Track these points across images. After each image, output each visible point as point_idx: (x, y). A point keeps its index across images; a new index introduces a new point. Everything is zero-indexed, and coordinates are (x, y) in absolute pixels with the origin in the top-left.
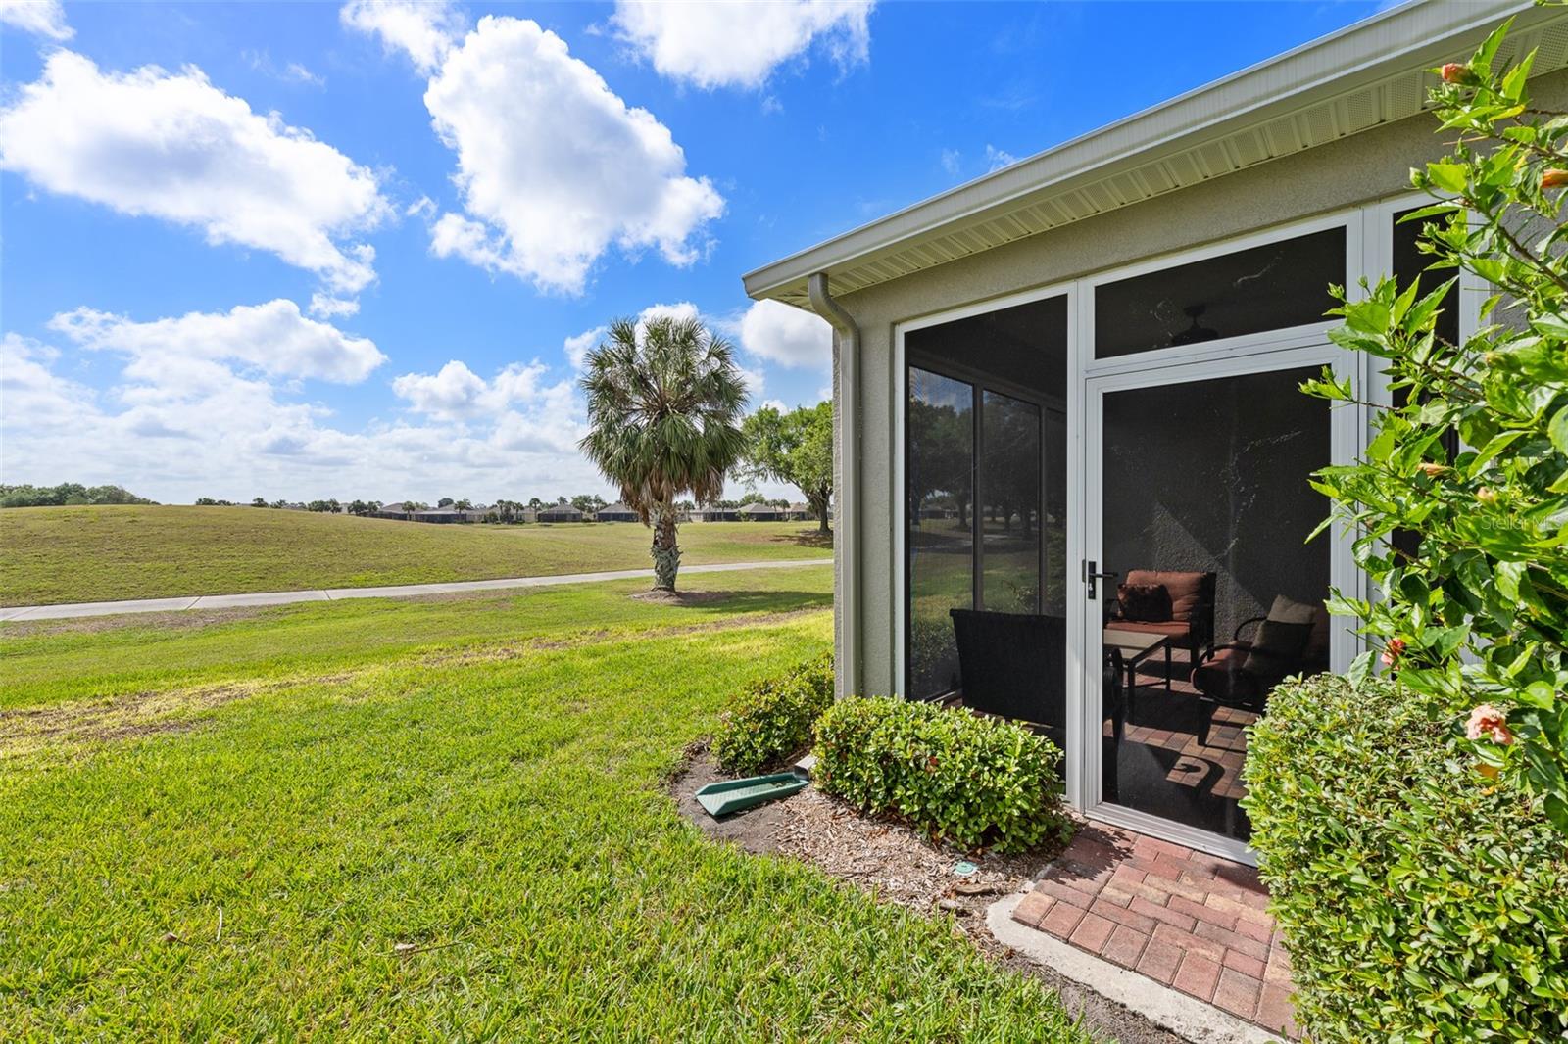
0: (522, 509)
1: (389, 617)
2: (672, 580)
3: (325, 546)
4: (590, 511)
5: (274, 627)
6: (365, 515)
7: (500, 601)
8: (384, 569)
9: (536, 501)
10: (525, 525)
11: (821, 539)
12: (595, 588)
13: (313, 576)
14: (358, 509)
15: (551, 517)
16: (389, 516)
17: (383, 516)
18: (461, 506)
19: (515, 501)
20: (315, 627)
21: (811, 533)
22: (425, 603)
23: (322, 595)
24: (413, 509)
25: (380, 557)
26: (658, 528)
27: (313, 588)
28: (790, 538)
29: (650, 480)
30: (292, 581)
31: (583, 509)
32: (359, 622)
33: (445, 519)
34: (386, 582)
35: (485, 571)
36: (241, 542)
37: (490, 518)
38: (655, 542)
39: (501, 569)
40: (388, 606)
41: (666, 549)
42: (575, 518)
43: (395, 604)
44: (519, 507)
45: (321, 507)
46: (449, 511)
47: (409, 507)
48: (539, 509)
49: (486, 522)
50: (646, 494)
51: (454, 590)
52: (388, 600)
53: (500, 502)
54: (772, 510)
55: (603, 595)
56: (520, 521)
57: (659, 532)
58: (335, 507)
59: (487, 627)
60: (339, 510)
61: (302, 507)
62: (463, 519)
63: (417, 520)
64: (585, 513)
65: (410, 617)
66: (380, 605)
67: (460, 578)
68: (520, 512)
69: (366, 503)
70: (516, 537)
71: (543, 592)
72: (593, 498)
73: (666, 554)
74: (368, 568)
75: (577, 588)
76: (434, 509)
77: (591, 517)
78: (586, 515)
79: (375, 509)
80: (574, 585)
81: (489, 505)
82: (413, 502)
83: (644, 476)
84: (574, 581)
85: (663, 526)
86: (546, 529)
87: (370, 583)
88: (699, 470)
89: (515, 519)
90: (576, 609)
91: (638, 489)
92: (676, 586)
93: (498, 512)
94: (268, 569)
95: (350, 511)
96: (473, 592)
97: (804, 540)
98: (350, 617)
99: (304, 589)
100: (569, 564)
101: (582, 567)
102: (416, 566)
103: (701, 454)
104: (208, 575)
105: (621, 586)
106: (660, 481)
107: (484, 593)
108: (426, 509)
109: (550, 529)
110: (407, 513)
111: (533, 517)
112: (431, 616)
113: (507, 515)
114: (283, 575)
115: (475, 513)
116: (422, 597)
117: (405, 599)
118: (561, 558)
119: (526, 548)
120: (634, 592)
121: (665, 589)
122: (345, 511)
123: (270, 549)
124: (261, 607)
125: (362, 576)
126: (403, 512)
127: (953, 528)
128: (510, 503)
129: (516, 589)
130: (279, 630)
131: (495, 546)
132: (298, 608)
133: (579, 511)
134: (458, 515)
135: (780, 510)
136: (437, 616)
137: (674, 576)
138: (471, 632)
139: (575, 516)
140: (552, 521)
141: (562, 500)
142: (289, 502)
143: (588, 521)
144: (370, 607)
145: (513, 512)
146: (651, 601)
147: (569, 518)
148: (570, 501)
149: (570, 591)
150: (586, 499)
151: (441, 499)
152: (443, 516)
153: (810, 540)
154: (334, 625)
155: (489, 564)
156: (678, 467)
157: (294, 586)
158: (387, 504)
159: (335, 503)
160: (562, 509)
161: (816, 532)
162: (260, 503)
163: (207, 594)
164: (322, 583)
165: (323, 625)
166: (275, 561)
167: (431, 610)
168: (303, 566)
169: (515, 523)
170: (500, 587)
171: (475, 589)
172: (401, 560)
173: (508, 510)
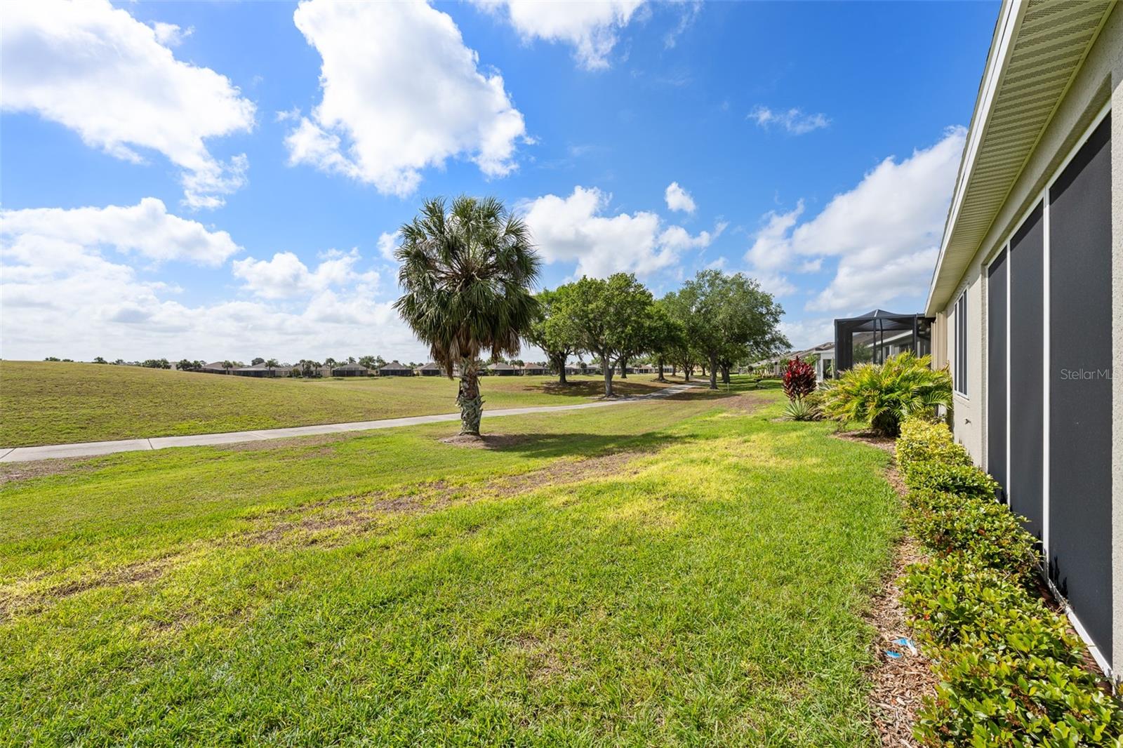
0: (320, 366)
1: (214, 466)
2: (477, 425)
3: (151, 397)
4: (374, 368)
5: (87, 482)
6: (191, 370)
7: (322, 447)
8: (208, 417)
9: (331, 360)
10: (323, 379)
11: (561, 389)
12: (403, 432)
13: (138, 425)
14: (185, 366)
15: (343, 372)
16: (212, 371)
17: (205, 371)
18: (271, 364)
19: (315, 360)
20: (132, 481)
21: (553, 384)
22: (249, 451)
23: (145, 444)
24: (231, 366)
25: (204, 407)
26: (464, 380)
27: (136, 437)
28: (538, 388)
29: (458, 338)
30: (115, 431)
31: (368, 366)
32: (181, 474)
33: (258, 374)
34: (210, 430)
35: (301, 419)
36: (65, 394)
37: (294, 373)
38: (461, 392)
39: (316, 416)
40: (212, 455)
41: (471, 399)
42: (362, 374)
43: (219, 453)
44: (318, 365)
45: (154, 364)
46: (261, 368)
47: (228, 365)
48: (333, 367)
49: (291, 376)
50: (454, 350)
51: (276, 437)
52: (212, 448)
53: (303, 361)
54: (511, 368)
55: (416, 440)
56: (318, 376)
57: (465, 384)
58: (166, 365)
59: (316, 477)
60: (169, 367)
61: (138, 364)
62: (272, 375)
63: (234, 374)
64: (369, 370)
65: (235, 467)
66: (203, 454)
67: (280, 425)
68: (318, 369)
69: (192, 362)
70: (324, 388)
71: (359, 437)
72: (376, 358)
73: (472, 403)
74: (192, 417)
75: (388, 433)
76: (249, 366)
77: (374, 372)
78: (370, 371)
79: (199, 366)
80: (386, 429)
81: (292, 364)
82: (231, 361)
83: (453, 335)
84: (383, 427)
85: (468, 379)
86: (339, 382)
87: (194, 431)
88: (502, 330)
89: (314, 374)
90: (397, 455)
91: (447, 347)
92: (480, 430)
93: (301, 369)
94: (91, 419)
95: (178, 368)
96: (294, 439)
97: (549, 389)
98: (171, 468)
99: (127, 438)
100: (375, 411)
101: (385, 413)
102: (238, 414)
103: (504, 317)
104: (26, 426)
105: (427, 431)
106: (468, 339)
107: (304, 439)
108: (242, 367)
109: (343, 382)
110: (227, 369)
111: (328, 373)
112: (255, 465)
113: (308, 371)
114: (106, 425)
115: (282, 370)
116: (245, 444)
117: (228, 447)
118: (368, 406)
119: (336, 398)
120: (441, 436)
121: (472, 434)
122: (174, 368)
123: (94, 400)
124: (77, 459)
125: (185, 425)
126: (223, 369)
127: (655, 380)
128: (310, 362)
129: (333, 435)
130: (92, 486)
131: (309, 396)
132: (116, 460)
133: (365, 368)
134: (269, 371)
135: (517, 367)
136: (262, 465)
137: (479, 422)
138: (301, 484)
139: (362, 372)
140: (344, 375)
141: (351, 360)
142: (126, 361)
143: (372, 375)
144: (193, 457)
145: (313, 368)
146: (462, 445)
147: (356, 373)
148: (358, 361)
149: (383, 436)
150: (371, 359)
151: (254, 359)
152: (255, 372)
153: (553, 389)
154: (153, 479)
155: (304, 412)
156: (484, 327)
157: (117, 435)
158: (209, 362)
159: (165, 362)
160: (353, 367)
161: (557, 383)
162: (100, 361)
163: (23, 445)
164: (146, 431)
165: (141, 479)
166: (99, 412)
167: (253, 457)
168: (127, 416)
169: (315, 377)
170: (320, 433)
171: (296, 435)
172: (224, 409)
173: (308, 367)
